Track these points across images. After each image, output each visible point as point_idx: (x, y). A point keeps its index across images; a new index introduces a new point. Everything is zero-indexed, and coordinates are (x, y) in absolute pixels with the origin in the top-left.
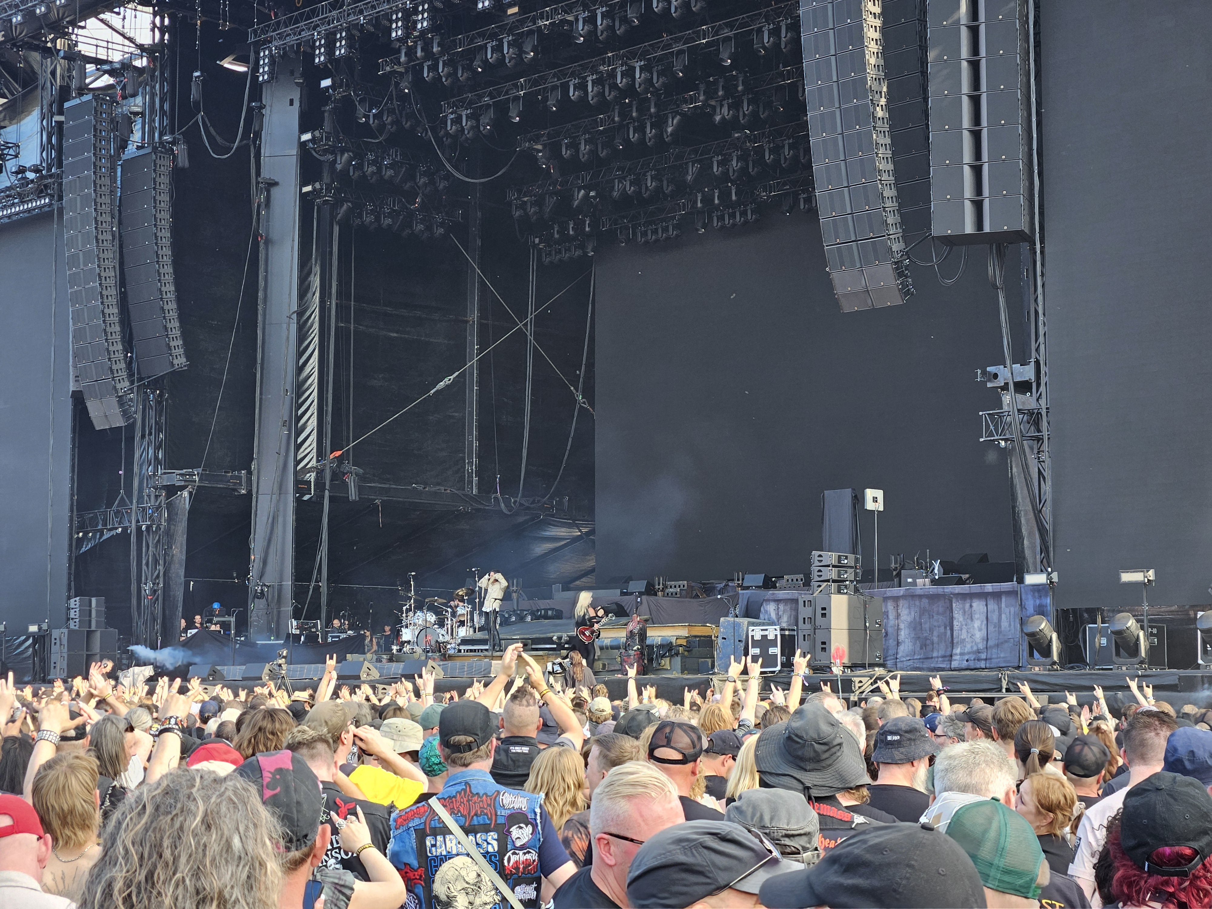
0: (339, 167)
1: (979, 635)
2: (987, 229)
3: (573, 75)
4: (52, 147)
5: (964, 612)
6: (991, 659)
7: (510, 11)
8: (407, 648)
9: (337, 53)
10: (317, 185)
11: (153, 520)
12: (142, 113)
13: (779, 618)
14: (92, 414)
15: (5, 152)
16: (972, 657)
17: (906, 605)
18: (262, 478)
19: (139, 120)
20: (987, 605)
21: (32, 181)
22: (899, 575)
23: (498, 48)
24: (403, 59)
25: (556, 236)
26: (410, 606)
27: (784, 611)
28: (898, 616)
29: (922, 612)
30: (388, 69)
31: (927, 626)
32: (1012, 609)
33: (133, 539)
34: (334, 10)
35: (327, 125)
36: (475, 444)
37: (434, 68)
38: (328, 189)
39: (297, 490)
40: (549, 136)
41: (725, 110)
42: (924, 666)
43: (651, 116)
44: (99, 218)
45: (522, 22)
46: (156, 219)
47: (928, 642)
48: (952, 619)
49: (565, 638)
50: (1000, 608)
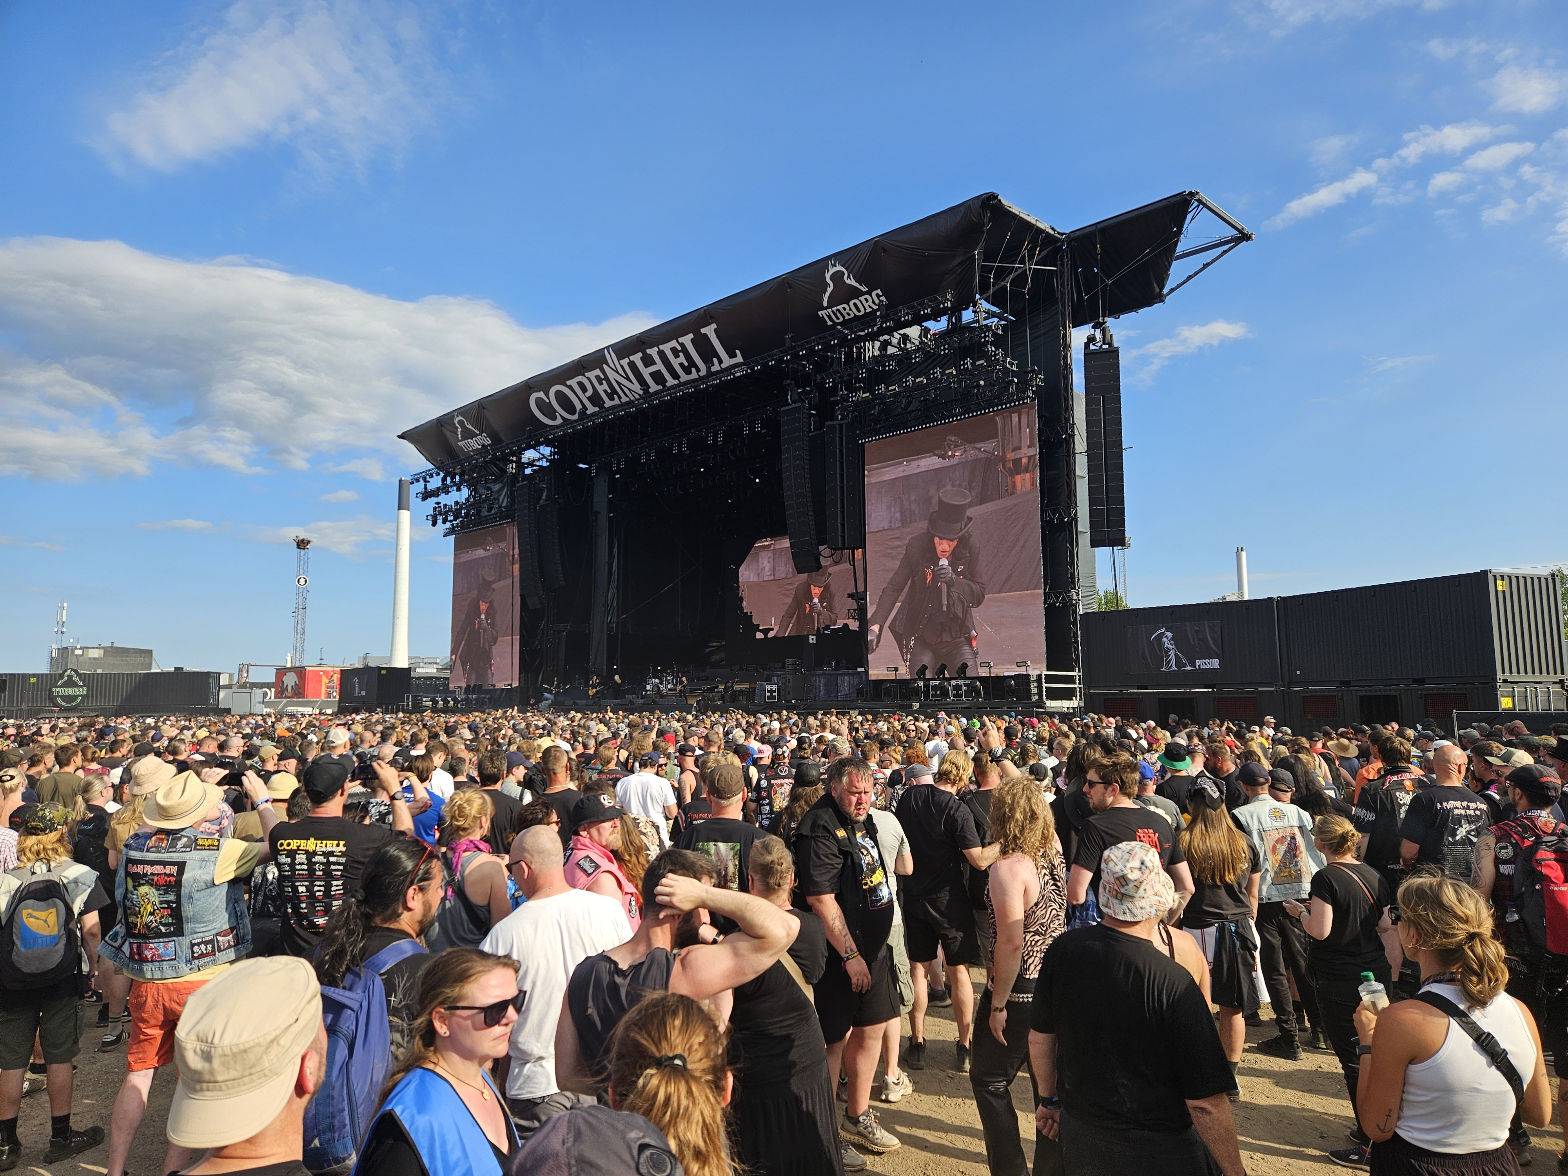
0: (623, 507)
1: (846, 689)
5: (841, 680)
9: (621, 465)
10: (615, 514)
12: (547, 488)
13: (778, 682)
14: (528, 603)
17: (823, 677)
18: (594, 629)
19: (544, 489)
20: (847, 677)
21: (504, 512)
24: (646, 469)
28: (820, 681)
29: (829, 680)
30: (641, 472)
32: (855, 680)
33: (544, 651)
35: (618, 492)
36: (680, 611)
37: (658, 472)
38: (619, 515)
39: (608, 631)
44: (530, 527)
46: (552, 528)
47: (830, 691)
48: (837, 683)
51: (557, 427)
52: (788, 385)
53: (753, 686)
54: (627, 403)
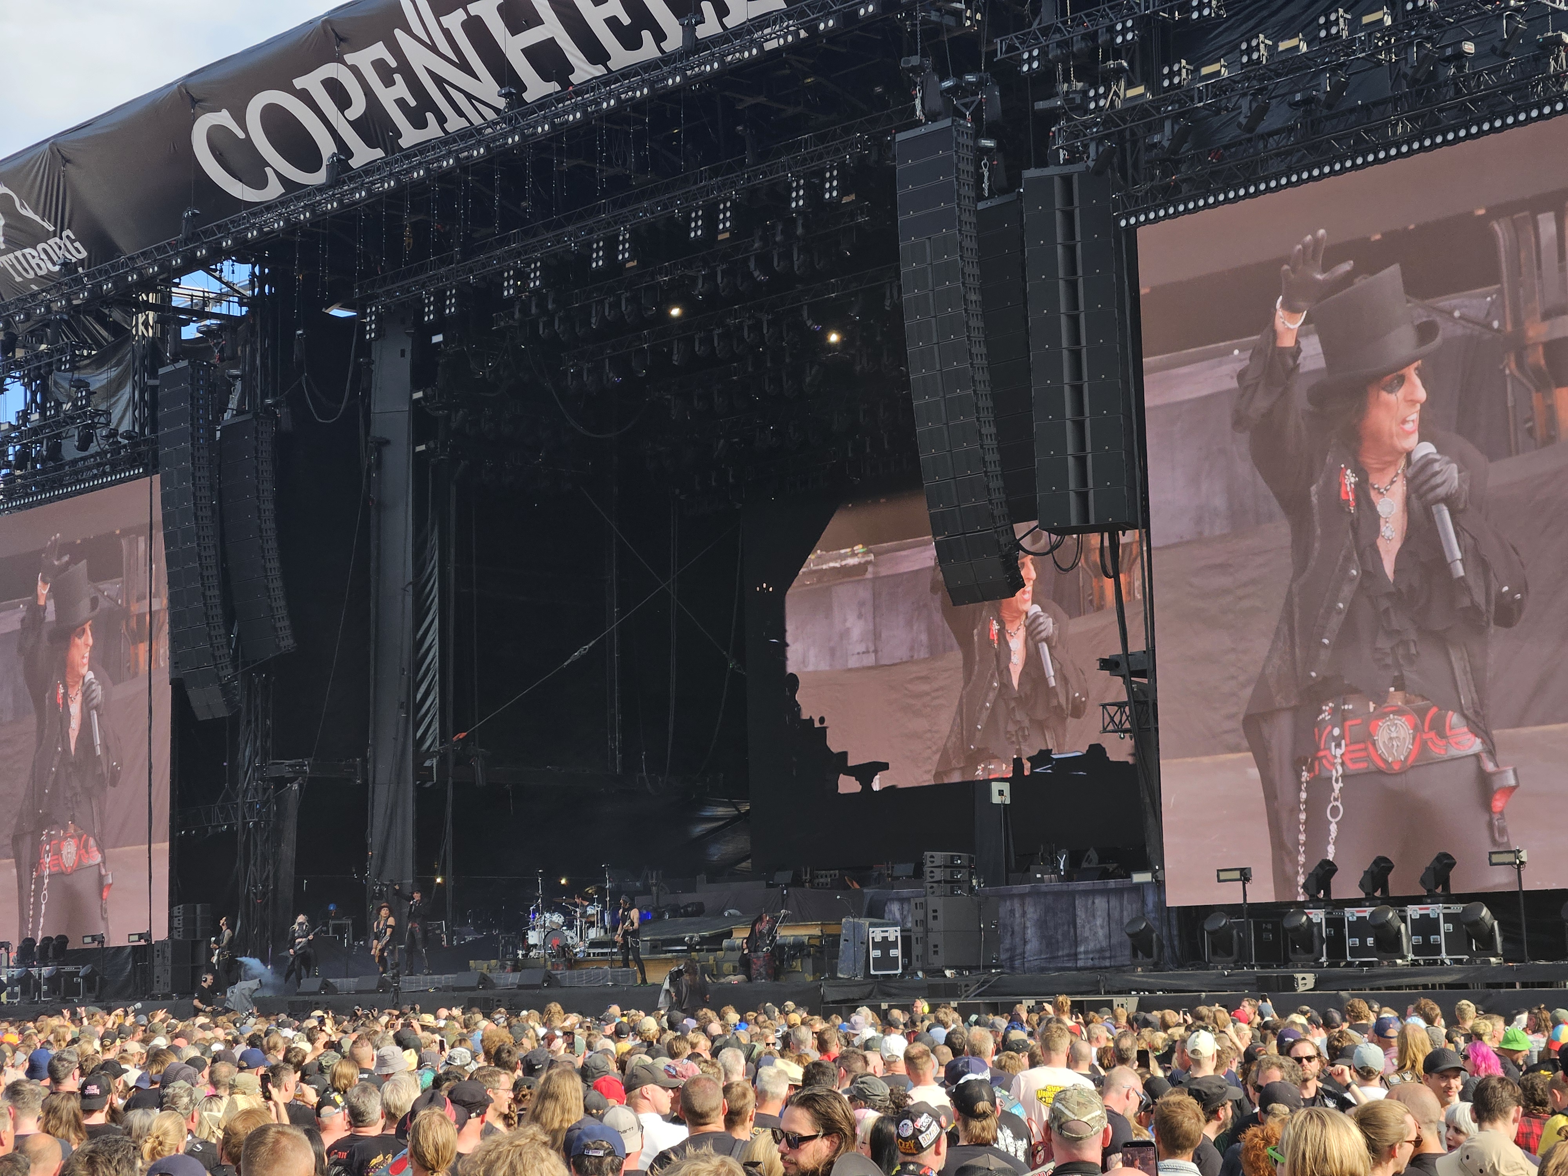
0: (454, 423)
1: (1101, 933)
2: (1092, 521)
3: (699, 328)
5: (1087, 909)
6: (1115, 957)
7: (628, 265)
8: (533, 953)
9: (447, 311)
10: (432, 444)
11: (261, 816)
12: (241, 376)
14: (193, 705)
15: (96, 420)
17: (1032, 903)
18: (380, 766)
20: (1109, 902)
21: (125, 446)
23: (616, 305)
24: (517, 314)
25: (698, 487)
26: (538, 906)
27: (909, 911)
28: (1024, 914)
29: (1047, 910)
30: (502, 324)
31: (1051, 924)
32: (1134, 906)
33: (240, 837)
34: (443, 267)
35: (441, 381)
36: (618, 717)
37: (549, 324)
38: (443, 448)
39: (417, 777)
44: (198, 493)
45: (640, 278)
46: (258, 490)
47: (1053, 941)
48: (1075, 916)
49: (696, 939)
50: (1122, 905)
51: (268, 207)
52: (913, 69)
53: (832, 930)
54: (463, 135)
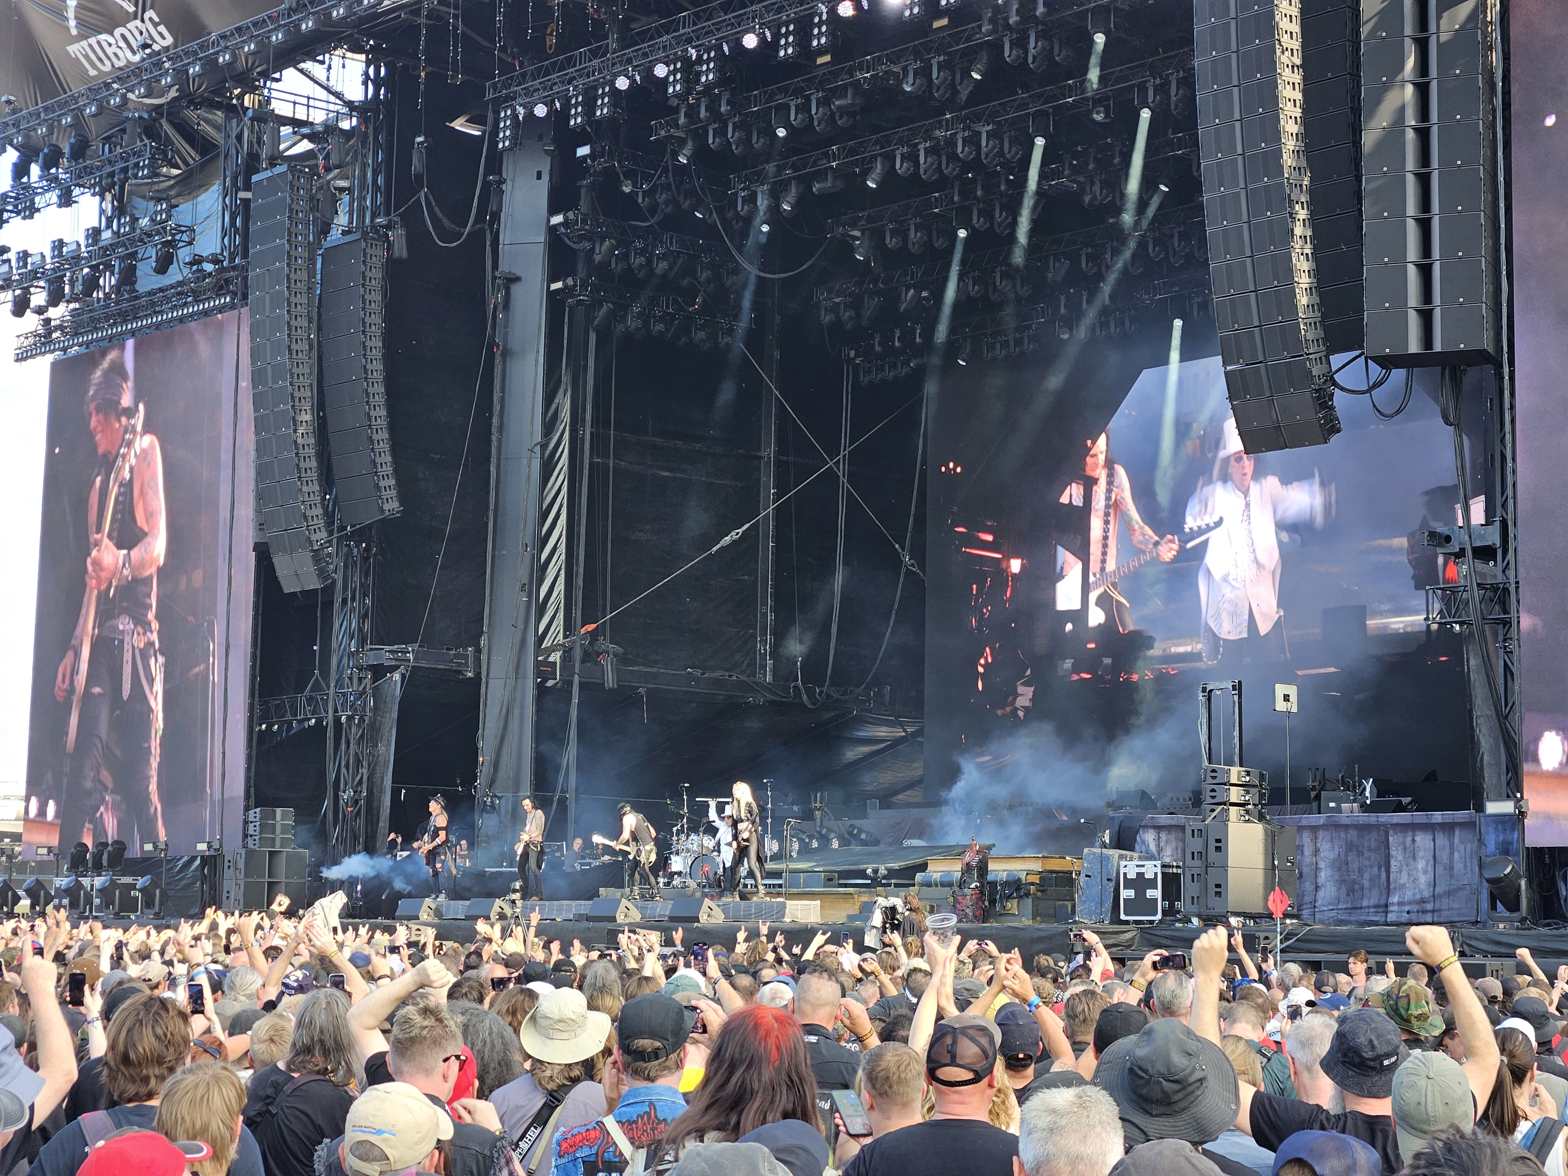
0: (597, 258)
1: (1423, 880)
2: (1438, 347)
3: (901, 142)
4: (237, 231)
5: (1405, 849)
6: (1440, 910)
7: (820, 61)
8: (677, 881)
9: (598, 113)
10: (570, 281)
11: (356, 710)
12: (349, 189)
13: (1160, 850)
14: (279, 573)
15: (178, 237)
16: (1415, 908)
17: (1328, 837)
18: (494, 658)
19: (346, 198)
20: (1434, 840)
21: (210, 274)
22: (1318, 797)
23: (805, 108)
24: (682, 120)
25: (878, 348)
26: (682, 826)
27: (1167, 842)
28: (1316, 851)
29: (1350, 847)
30: (663, 133)
31: (1355, 866)
32: (1469, 846)
33: (330, 733)
34: (595, 58)
35: (584, 205)
36: (770, 617)
37: (721, 132)
38: (584, 286)
39: (538, 673)
40: (870, 219)
41: (1097, 188)
42: (1352, 918)
43: (1001, 194)
44: (293, 323)
45: (835, 75)
46: (364, 323)
47: (1357, 887)
48: (1388, 857)
49: (883, 871)
50: (1452, 845)
53: (1068, 863)
